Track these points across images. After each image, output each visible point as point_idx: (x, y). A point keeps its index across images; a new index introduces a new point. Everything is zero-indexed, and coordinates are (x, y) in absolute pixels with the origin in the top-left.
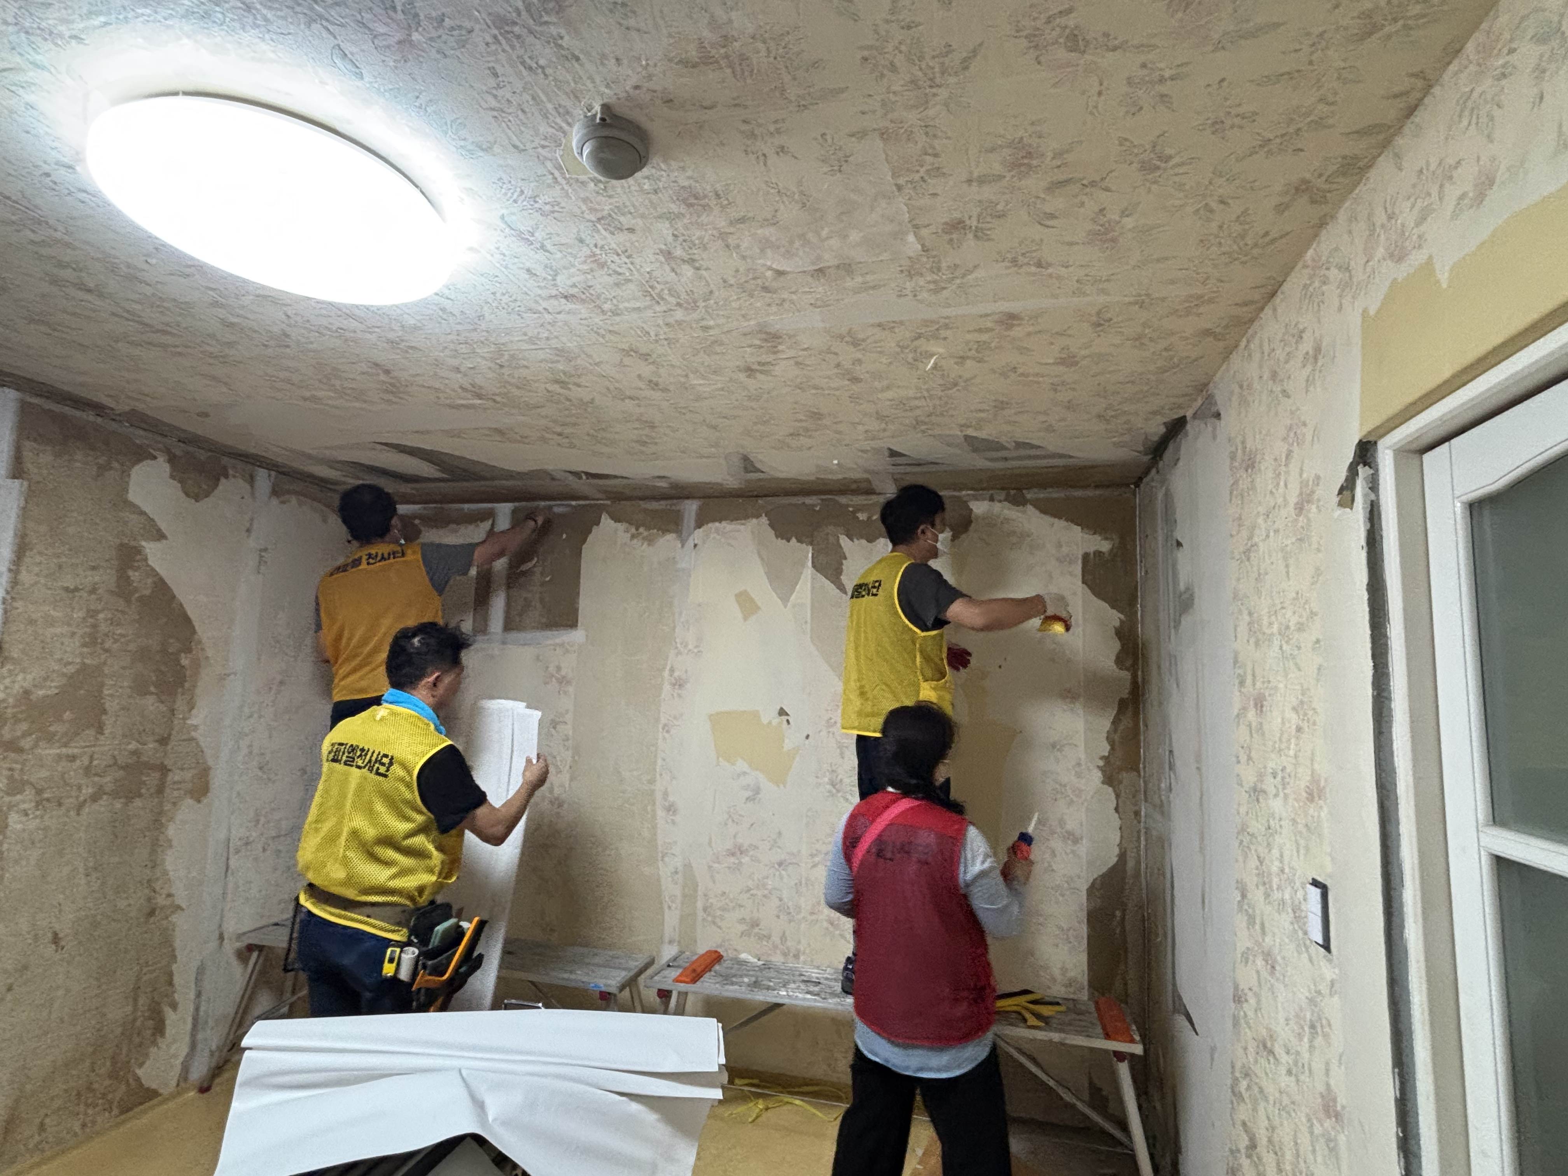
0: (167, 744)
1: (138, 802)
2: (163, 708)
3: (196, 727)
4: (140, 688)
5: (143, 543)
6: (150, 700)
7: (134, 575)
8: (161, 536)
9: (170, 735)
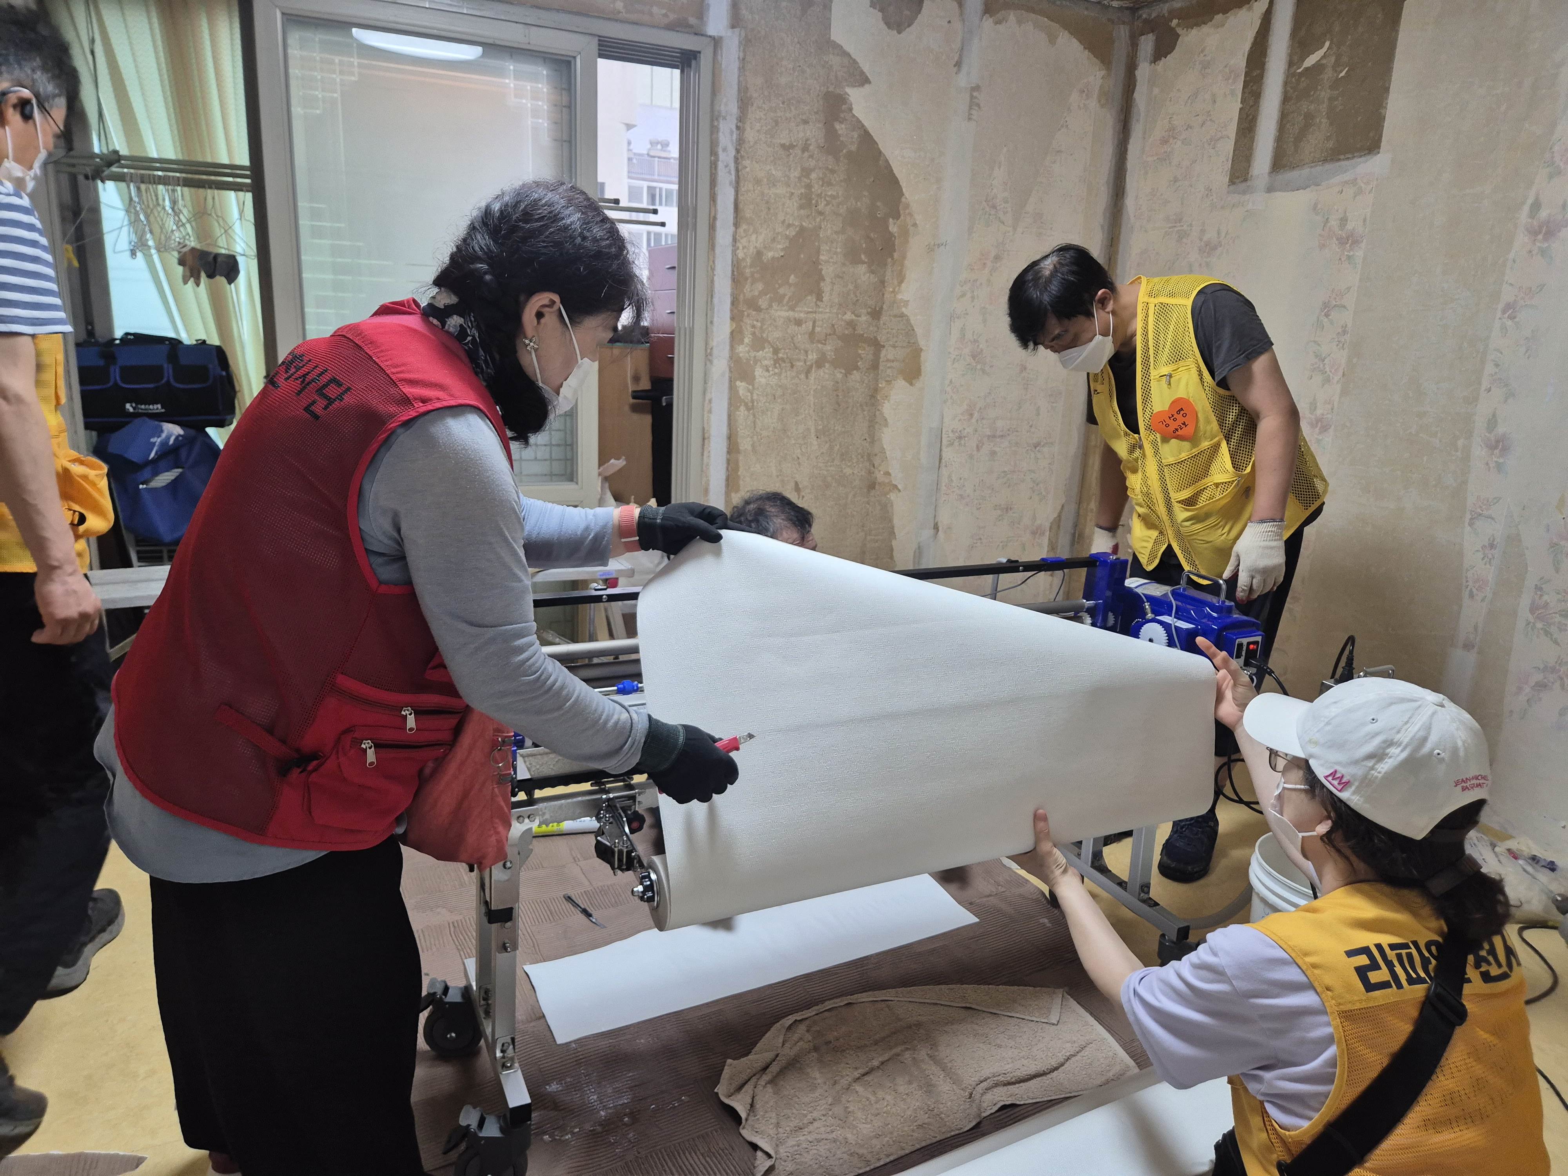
0: (879, 319)
1: (856, 376)
2: (874, 279)
3: (906, 303)
4: (852, 256)
5: (848, 90)
6: (862, 269)
7: (840, 128)
8: (864, 80)
9: (882, 308)
